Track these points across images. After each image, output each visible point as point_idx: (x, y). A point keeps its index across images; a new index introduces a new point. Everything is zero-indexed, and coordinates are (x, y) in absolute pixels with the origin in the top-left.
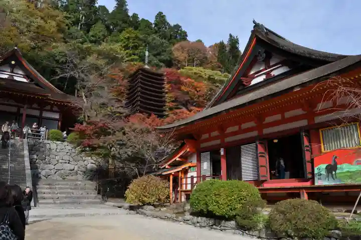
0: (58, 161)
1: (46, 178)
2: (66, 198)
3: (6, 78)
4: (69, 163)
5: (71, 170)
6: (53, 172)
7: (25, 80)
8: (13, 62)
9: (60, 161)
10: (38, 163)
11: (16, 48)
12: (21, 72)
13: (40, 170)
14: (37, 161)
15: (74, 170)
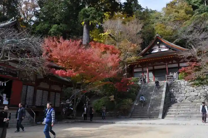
0: (186, 91)
1: (181, 102)
2: (183, 113)
3: (157, 52)
4: (194, 92)
5: (196, 96)
6: (184, 98)
7: (166, 50)
8: (158, 43)
9: (188, 91)
10: (174, 94)
11: (157, 35)
12: (163, 46)
13: (176, 98)
14: (174, 93)
15: (198, 95)
